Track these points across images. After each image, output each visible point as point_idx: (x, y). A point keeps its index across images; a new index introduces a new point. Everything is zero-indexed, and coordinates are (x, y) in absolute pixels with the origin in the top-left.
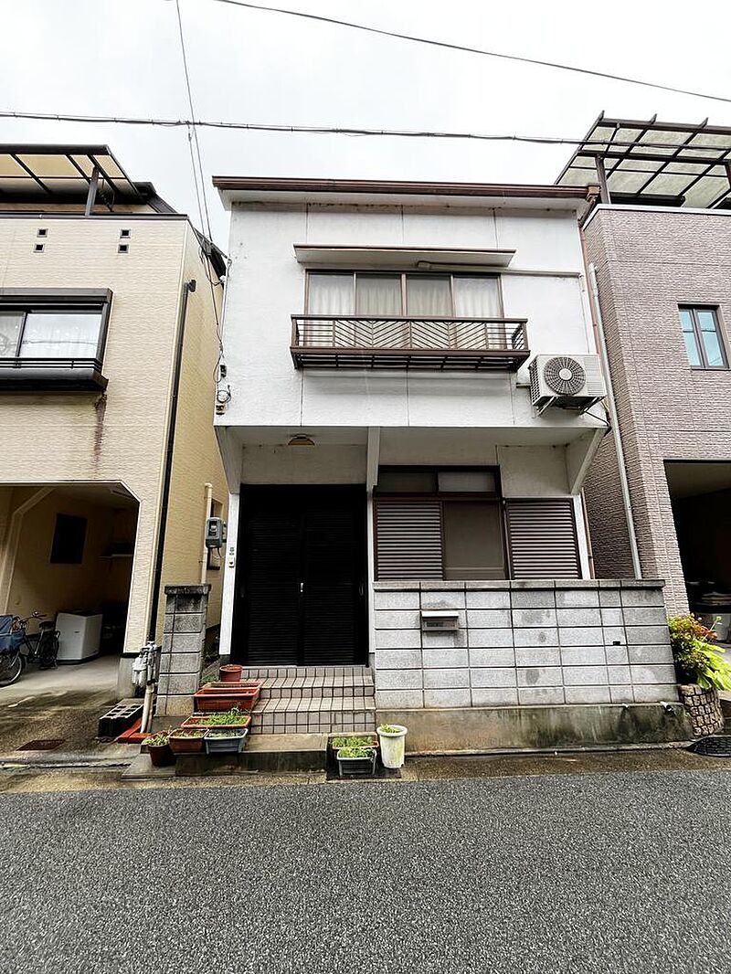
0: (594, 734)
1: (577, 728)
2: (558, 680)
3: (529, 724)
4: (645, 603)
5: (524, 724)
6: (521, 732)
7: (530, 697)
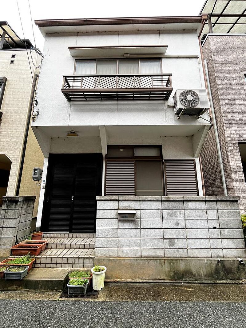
0: (202, 273)
1: (194, 270)
2: (184, 245)
3: (169, 267)
4: (229, 208)
5: (167, 268)
6: (165, 272)
7: (170, 253)
